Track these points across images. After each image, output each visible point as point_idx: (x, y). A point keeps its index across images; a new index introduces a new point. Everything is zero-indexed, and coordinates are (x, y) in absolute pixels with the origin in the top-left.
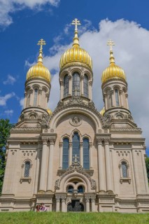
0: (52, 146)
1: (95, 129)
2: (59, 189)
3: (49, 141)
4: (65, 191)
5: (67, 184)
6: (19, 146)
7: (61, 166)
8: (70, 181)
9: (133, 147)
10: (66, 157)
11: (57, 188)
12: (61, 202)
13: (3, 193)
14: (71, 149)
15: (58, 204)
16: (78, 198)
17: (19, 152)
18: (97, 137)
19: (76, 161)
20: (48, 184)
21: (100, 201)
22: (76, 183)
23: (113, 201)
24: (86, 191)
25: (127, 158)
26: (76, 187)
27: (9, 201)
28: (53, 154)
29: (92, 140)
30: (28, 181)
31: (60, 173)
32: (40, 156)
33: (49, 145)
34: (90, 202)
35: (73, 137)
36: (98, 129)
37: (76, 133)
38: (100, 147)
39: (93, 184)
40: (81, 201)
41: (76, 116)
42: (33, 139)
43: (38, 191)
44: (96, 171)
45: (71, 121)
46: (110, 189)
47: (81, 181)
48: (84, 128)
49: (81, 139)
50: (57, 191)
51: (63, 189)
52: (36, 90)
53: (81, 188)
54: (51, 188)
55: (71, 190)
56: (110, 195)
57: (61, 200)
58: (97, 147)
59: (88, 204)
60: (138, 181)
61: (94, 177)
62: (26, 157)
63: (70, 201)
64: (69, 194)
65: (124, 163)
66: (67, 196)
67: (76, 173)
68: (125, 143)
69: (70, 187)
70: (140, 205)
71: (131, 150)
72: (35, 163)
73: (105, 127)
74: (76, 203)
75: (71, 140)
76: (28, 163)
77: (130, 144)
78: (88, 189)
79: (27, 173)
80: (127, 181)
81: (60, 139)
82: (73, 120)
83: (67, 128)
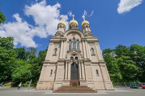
0: (65, 43)
1: (81, 37)
2: (67, 58)
3: (64, 41)
4: (70, 59)
5: (71, 56)
6: (53, 43)
7: (68, 50)
8: (72, 55)
9: (95, 43)
10: (70, 46)
11: (66, 58)
12: (68, 64)
13: (45, 60)
14: (72, 44)
15: (67, 64)
16: (75, 62)
17: (53, 45)
18: (82, 39)
19: (74, 47)
20: (63, 56)
21: (85, 63)
22: (74, 56)
23: (90, 63)
24: (79, 59)
25: (93, 47)
26: (74, 57)
27: (47, 63)
28: (65, 46)
29: (80, 40)
30: (55, 55)
31: (68, 52)
32: (60, 47)
33: (64, 42)
34: (81, 64)
35: (73, 40)
37: (74, 38)
38: (83, 43)
39: (82, 56)
40: (77, 63)
41: (74, 33)
42: (58, 40)
43: (59, 59)
44: (82, 51)
45: (72, 34)
46: (88, 58)
47: (77, 55)
48: (77, 37)
49: (76, 40)
50: (66, 59)
51: (69, 58)
52: (61, 27)
53: (76, 58)
54: (64, 58)
55: (72, 58)
56: (89, 61)
57: (68, 63)
58: (82, 43)
59: (80, 64)
60: (98, 55)
61: (82, 53)
62: (56, 47)
63: (72, 63)
64: (71, 60)
65: (92, 49)
67: (74, 52)
68: (92, 42)
69: (72, 57)
70: (101, 64)
71: (95, 44)
72: (58, 49)
73: (84, 36)
74: (74, 64)
75: (72, 40)
76: (56, 49)
78: (80, 58)
79: (55, 52)
80: (94, 55)
81: (68, 40)
83: (71, 37)
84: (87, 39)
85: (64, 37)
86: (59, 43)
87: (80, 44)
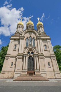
0: (23, 40)
1: (36, 35)
2: (25, 53)
3: (22, 39)
4: (27, 53)
6: (13, 40)
7: (26, 46)
8: (29, 50)
9: (48, 40)
10: (27, 43)
11: (24, 52)
12: (25, 57)
14: (29, 41)
15: (24, 58)
16: (31, 56)
17: (13, 42)
18: (37, 37)
19: (31, 44)
20: (21, 51)
21: (39, 57)
22: (31, 51)
23: (43, 57)
25: (46, 44)
27: (9, 57)
28: (23, 43)
29: (35, 38)
30: (15, 50)
31: (25, 48)
32: (19, 43)
33: (22, 40)
34: (36, 57)
36: (37, 35)
37: (30, 37)
38: (38, 40)
39: (37, 51)
40: (32, 57)
41: (31, 32)
43: (18, 53)
44: (37, 47)
45: (29, 33)
46: (42, 53)
48: (33, 35)
49: (32, 38)
50: (24, 53)
52: (19, 27)
53: (32, 53)
54: (22, 52)
55: (29, 53)
56: (42, 55)
57: (25, 56)
58: (37, 40)
59: (35, 58)
60: (50, 51)
61: (37, 49)
62: (15, 43)
63: (29, 57)
65: (45, 45)
66: (28, 55)
67: (30, 47)
68: (45, 40)
69: (29, 52)
70: (52, 58)
72: (18, 45)
73: (39, 35)
74: (31, 57)
76: (16, 45)
77: (46, 40)
78: (35, 53)
79: (15, 48)
80: (47, 50)
81: (25, 38)
82: (30, 33)
83: (28, 35)
84: (41, 38)
85: (22, 36)
86: (18, 40)
87: (36, 41)
